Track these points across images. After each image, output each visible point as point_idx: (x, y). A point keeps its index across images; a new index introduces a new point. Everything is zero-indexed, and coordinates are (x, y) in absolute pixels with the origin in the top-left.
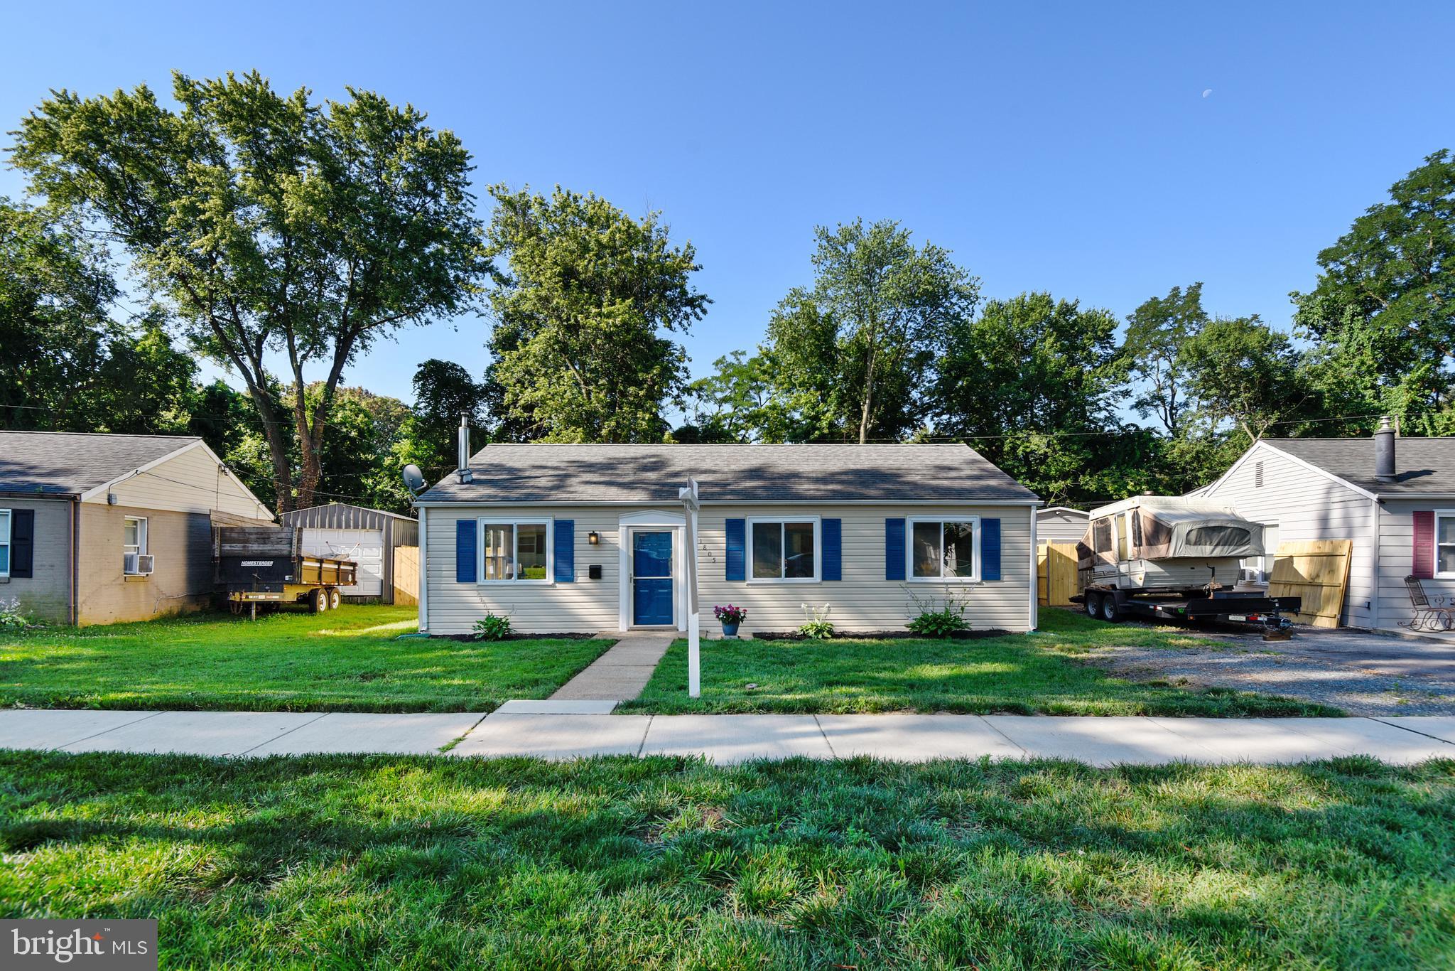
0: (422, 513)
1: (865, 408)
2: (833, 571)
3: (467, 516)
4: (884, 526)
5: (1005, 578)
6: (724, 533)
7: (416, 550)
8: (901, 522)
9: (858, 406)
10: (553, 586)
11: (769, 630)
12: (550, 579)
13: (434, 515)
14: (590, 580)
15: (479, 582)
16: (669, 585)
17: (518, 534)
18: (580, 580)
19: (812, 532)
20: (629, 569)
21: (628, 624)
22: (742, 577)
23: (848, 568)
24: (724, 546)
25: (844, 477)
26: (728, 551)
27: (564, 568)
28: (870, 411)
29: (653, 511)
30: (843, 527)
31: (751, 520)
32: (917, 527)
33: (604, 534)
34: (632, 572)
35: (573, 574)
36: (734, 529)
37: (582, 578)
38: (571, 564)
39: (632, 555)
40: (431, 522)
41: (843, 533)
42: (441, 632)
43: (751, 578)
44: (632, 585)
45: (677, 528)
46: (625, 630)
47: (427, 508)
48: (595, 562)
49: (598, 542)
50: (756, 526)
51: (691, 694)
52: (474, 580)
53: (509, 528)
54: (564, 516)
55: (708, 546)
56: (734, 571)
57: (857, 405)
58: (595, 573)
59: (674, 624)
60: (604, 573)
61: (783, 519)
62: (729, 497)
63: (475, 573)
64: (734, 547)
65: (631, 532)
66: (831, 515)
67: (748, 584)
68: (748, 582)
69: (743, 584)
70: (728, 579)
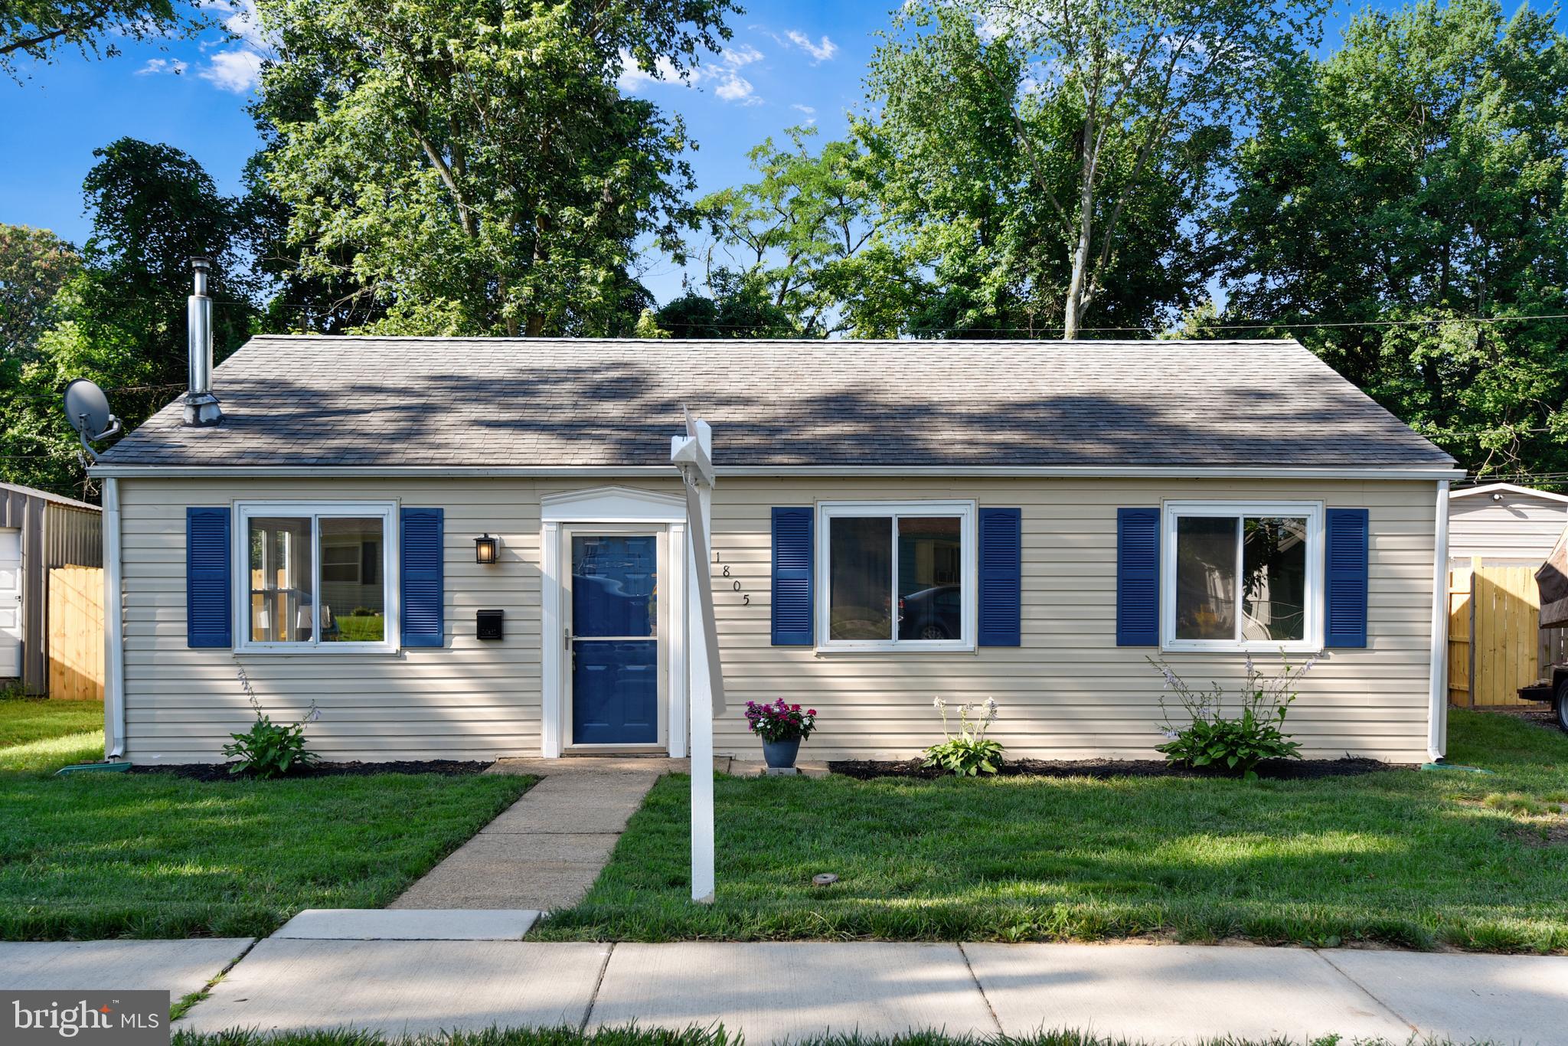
0: (109, 490)
1: (1077, 259)
2: (1003, 627)
3: (209, 499)
4: (1113, 526)
5: (1376, 642)
6: (766, 540)
7: (96, 575)
8: (1152, 517)
9: (1064, 255)
10: (398, 655)
11: (863, 756)
12: (392, 641)
13: (136, 496)
14: (477, 644)
15: (237, 650)
16: (648, 655)
17: (322, 540)
18: (457, 642)
19: (957, 538)
20: (563, 620)
21: (561, 740)
22: (808, 641)
23: (1033, 615)
24: (767, 568)
25: (1029, 415)
26: (777, 580)
27: (422, 619)
28: (1089, 265)
29: (615, 490)
30: (1026, 526)
31: (827, 510)
32: (1189, 527)
33: (510, 540)
34: (569, 626)
35: (441, 629)
36: (790, 531)
37: (463, 643)
38: (438, 608)
39: (568, 585)
40: (129, 511)
41: (1026, 540)
42: (155, 759)
43: (825, 642)
44: (570, 653)
45: (666, 526)
46: (554, 755)
47: (120, 481)
48: (491, 602)
49: (495, 558)
50: (836, 523)
51: (695, 896)
52: (227, 643)
53: (301, 527)
54: (422, 499)
55: (734, 569)
56: (790, 622)
57: (1060, 251)
58: (490, 627)
59: (661, 743)
60: (509, 626)
61: (895, 508)
62: (778, 459)
63: (228, 628)
64: (788, 571)
65: (567, 534)
66: (1000, 499)
67: (819, 655)
68: (819, 649)
69: (809, 654)
70: (776, 642)
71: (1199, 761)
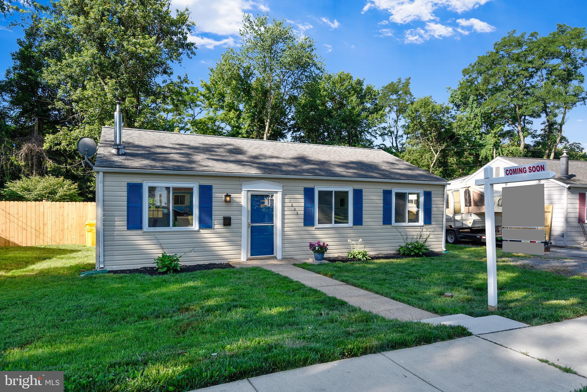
1: (267, 124)
2: (358, 221)
3: (134, 180)
4: (382, 194)
5: (433, 223)
6: (302, 196)
7: (91, 206)
8: (390, 192)
9: (264, 123)
10: (198, 231)
12: (196, 226)
13: (109, 178)
14: (223, 227)
15: (144, 230)
16: (271, 229)
17: (173, 193)
18: (216, 226)
19: (347, 197)
20: (248, 219)
21: (247, 256)
22: (313, 224)
23: (366, 218)
24: (303, 204)
26: (306, 208)
27: (206, 219)
28: (270, 126)
29: (263, 181)
30: (364, 194)
31: (318, 188)
32: (396, 195)
33: (235, 195)
34: (250, 221)
35: (211, 223)
36: (309, 193)
37: (218, 226)
38: (210, 215)
39: (250, 209)
40: (106, 183)
41: (364, 198)
42: (115, 268)
43: (317, 225)
44: (250, 229)
45: (276, 192)
46: (245, 260)
47: (104, 173)
48: (227, 214)
49: (228, 201)
50: (320, 192)
52: (140, 228)
53: (168, 189)
54: (206, 182)
55: (294, 204)
56: (308, 220)
58: (227, 222)
59: (274, 255)
60: (233, 221)
61: (334, 188)
62: (305, 174)
63: (141, 223)
64: (308, 205)
65: (250, 194)
66: (358, 187)
67: (316, 228)
68: (315, 227)
69: (313, 228)
70: (305, 225)
71: (412, 253)
